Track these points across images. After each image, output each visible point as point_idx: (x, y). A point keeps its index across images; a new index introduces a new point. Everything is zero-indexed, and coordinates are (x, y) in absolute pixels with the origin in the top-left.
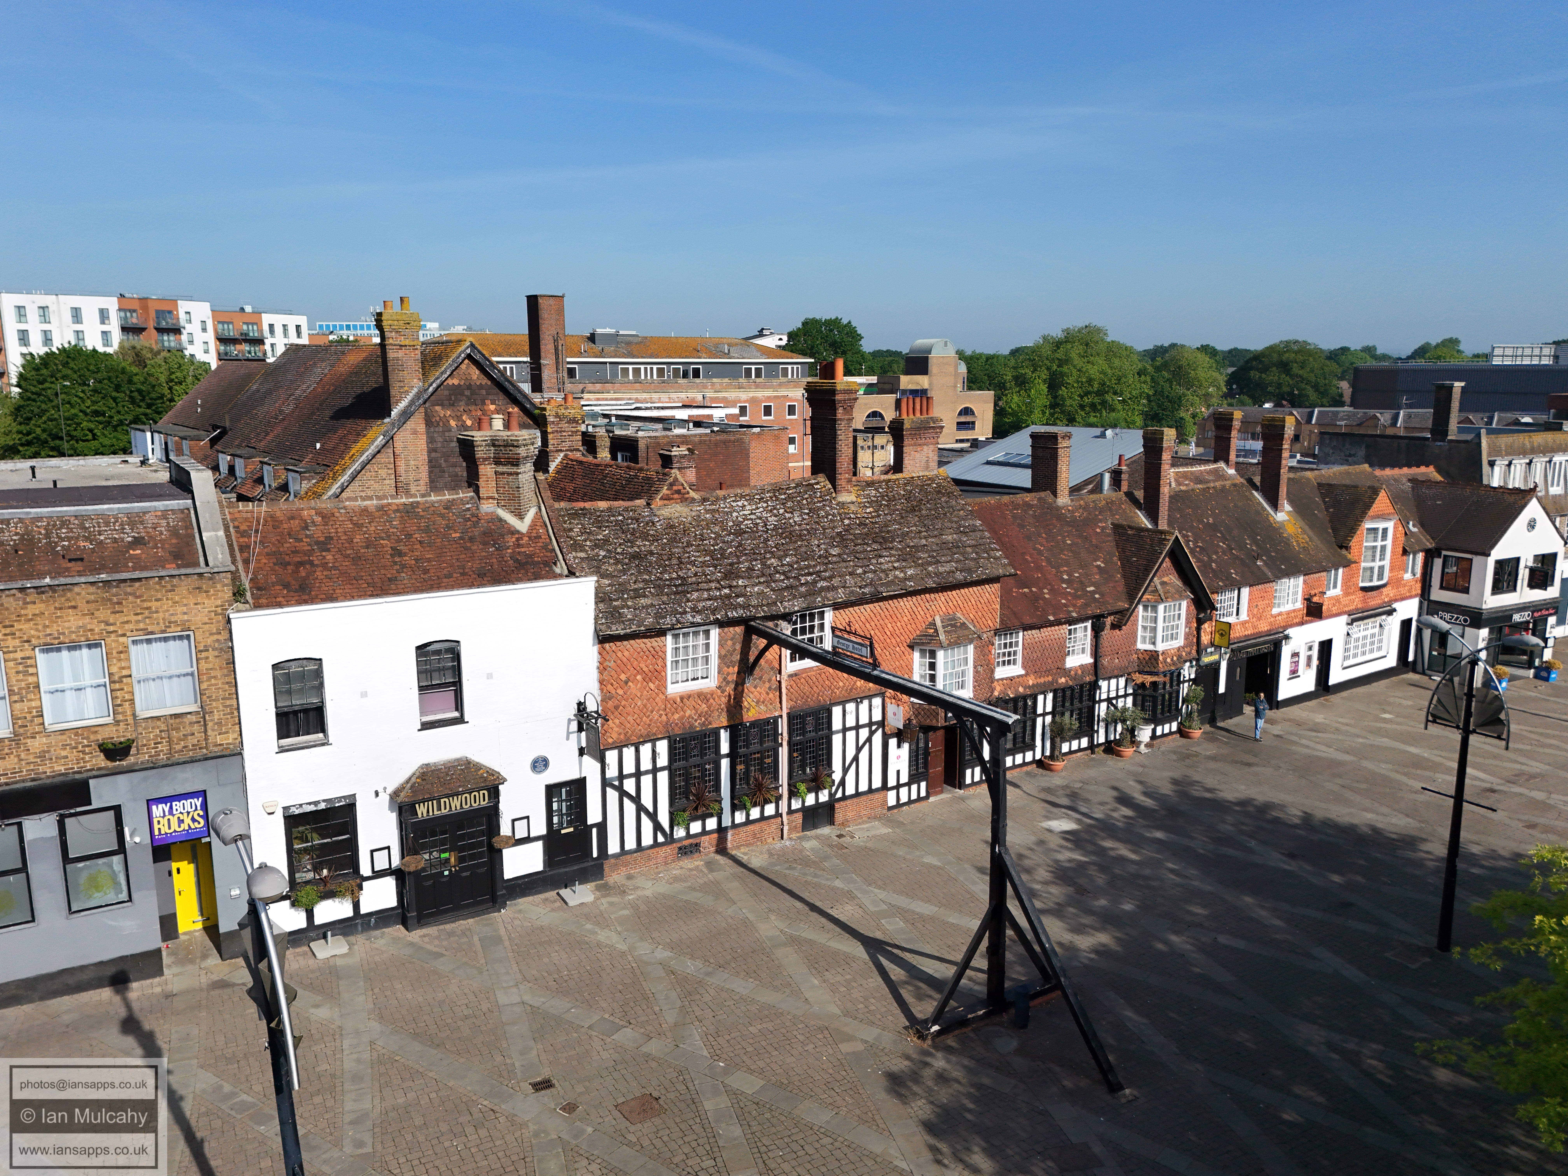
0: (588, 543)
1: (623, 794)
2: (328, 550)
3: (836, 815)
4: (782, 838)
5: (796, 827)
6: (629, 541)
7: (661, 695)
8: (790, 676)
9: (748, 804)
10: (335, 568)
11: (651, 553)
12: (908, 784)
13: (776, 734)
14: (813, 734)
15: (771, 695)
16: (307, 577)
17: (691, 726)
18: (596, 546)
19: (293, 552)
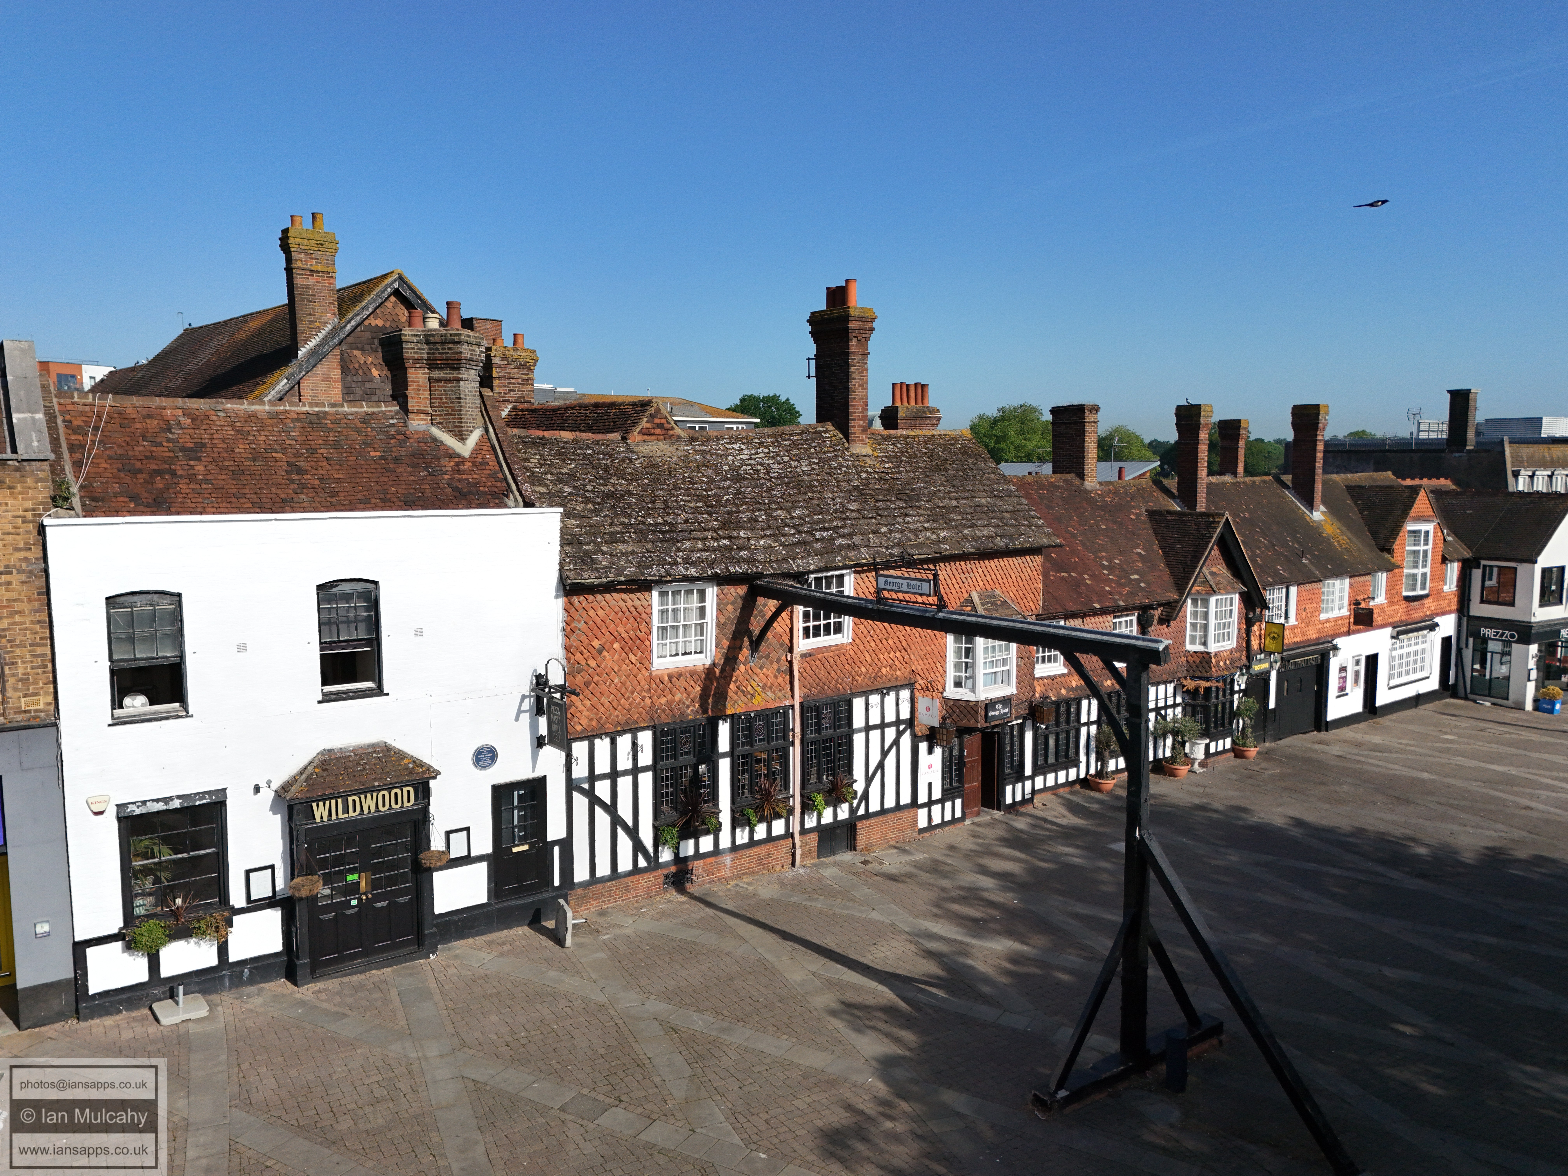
0: (549, 477)
1: (594, 801)
2: (199, 459)
3: (859, 838)
4: (793, 864)
5: (810, 852)
6: (601, 478)
7: (644, 671)
8: (803, 656)
9: (753, 819)
10: (206, 481)
11: (630, 494)
12: (941, 801)
13: (785, 729)
14: (831, 731)
15: (780, 680)
16: (167, 488)
17: (682, 714)
18: (560, 481)
19: (147, 458)
